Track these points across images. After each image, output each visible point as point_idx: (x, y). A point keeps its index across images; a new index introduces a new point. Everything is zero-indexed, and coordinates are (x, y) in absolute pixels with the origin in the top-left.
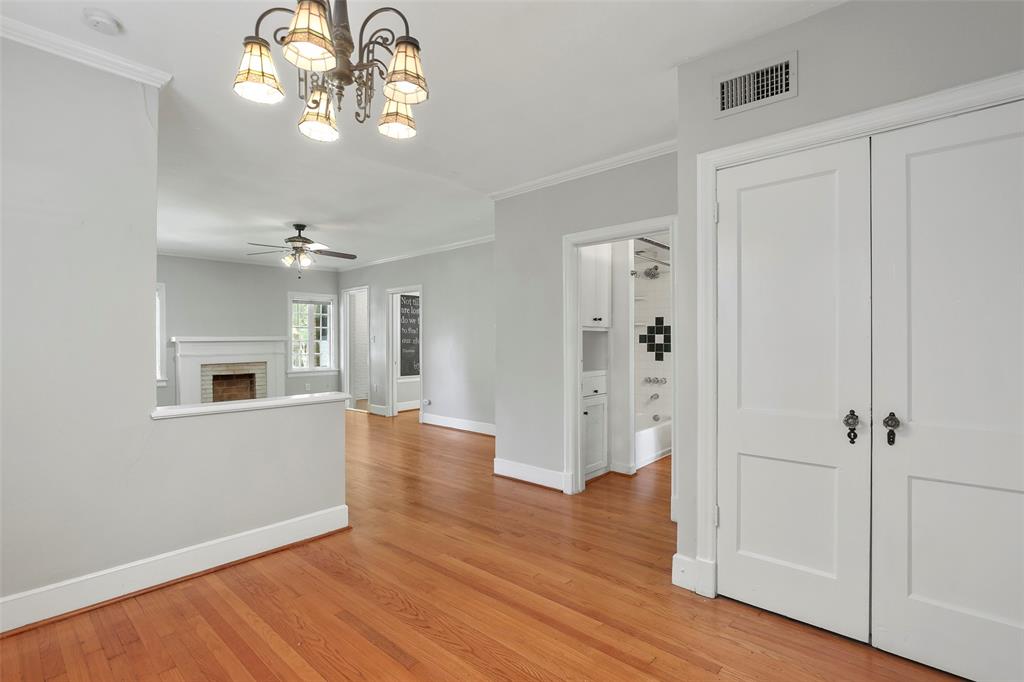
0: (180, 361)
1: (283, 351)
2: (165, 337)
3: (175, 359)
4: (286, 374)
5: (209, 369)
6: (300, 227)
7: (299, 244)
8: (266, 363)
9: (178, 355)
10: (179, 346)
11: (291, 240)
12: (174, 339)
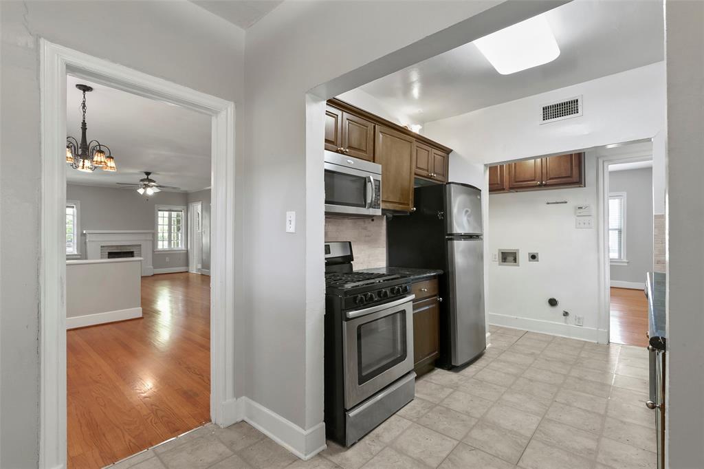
0: (88, 244)
1: (151, 238)
2: (80, 230)
3: (85, 243)
4: (153, 251)
5: (106, 248)
6: (148, 174)
7: (146, 183)
8: (140, 245)
9: (87, 240)
10: (88, 236)
11: (142, 180)
12: (84, 232)
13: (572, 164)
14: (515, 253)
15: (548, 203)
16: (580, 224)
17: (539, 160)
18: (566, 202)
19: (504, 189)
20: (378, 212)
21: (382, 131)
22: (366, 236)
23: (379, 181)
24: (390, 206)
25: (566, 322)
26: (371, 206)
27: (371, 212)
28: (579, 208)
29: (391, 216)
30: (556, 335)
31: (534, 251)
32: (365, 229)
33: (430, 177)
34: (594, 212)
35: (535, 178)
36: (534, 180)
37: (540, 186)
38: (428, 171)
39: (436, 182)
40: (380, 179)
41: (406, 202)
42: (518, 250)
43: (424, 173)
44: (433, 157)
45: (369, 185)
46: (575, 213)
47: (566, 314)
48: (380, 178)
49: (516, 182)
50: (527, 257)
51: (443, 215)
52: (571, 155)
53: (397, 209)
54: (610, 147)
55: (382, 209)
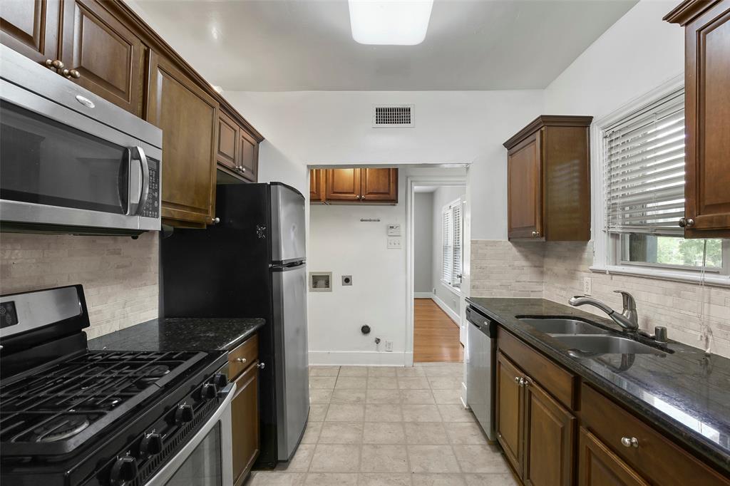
13: (389, 180)
14: (328, 276)
15: (362, 220)
16: (391, 244)
17: (358, 170)
18: (379, 221)
19: (319, 200)
20: (154, 224)
21: (163, 66)
22: (118, 267)
23: (158, 162)
24: (176, 213)
25: (377, 350)
26: (139, 211)
27: (137, 223)
28: (391, 227)
29: (171, 229)
30: (368, 365)
31: (347, 274)
32: (117, 252)
33: (237, 172)
34: (403, 233)
35: (354, 189)
36: (353, 193)
37: (358, 200)
38: (234, 160)
39: (244, 180)
40: (161, 159)
41: (203, 208)
42: (331, 273)
43: (229, 163)
44: (241, 142)
45: (134, 166)
46: (387, 232)
47: (378, 341)
48: (158, 155)
49: (334, 193)
50: (340, 281)
51: (264, 232)
52: (389, 169)
53: (189, 219)
54: (446, 166)
55: (163, 219)
